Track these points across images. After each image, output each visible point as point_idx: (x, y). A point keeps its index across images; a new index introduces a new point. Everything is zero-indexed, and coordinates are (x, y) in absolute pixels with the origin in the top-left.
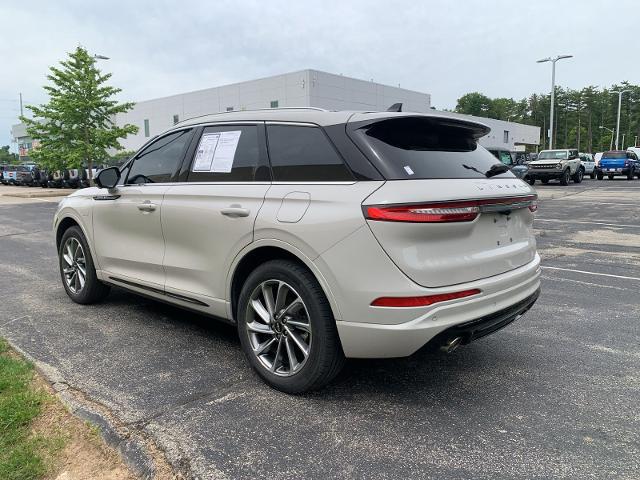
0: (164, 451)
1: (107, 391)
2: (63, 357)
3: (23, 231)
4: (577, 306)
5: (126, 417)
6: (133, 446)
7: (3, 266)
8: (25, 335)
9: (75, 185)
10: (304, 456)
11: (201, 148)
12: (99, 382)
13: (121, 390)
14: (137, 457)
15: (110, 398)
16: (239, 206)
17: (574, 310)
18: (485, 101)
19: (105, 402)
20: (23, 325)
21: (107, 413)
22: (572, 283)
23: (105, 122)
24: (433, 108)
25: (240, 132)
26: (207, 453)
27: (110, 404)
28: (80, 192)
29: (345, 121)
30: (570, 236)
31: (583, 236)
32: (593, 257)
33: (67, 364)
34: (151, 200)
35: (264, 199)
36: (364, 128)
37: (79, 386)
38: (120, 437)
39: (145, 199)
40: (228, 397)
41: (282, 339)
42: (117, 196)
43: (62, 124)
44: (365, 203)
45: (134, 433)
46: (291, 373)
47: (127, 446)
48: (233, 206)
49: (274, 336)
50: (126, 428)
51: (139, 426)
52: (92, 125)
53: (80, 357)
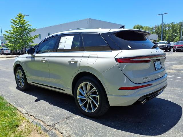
0: (62, 133)
1: (41, 116)
2: (25, 105)
3: (5, 68)
4: (177, 87)
5: (48, 123)
6: (52, 132)
7: (2, 79)
8: (13, 99)
9: (19, 54)
10: (105, 134)
11: (61, 42)
12: (38, 113)
13: (45, 115)
14: (54, 135)
15: (42, 118)
16: (74, 59)
17: (177, 89)
18: (142, 27)
19: (40, 119)
20: (11, 96)
21: (42, 122)
22: (175, 81)
23: (28, 35)
25: (73, 36)
26: (76, 134)
27: (42, 120)
28: (20, 56)
29: (108, 32)
30: (171, 67)
31: (174, 67)
32: (179, 73)
33: (27, 108)
34: (45, 58)
35: (82, 57)
36: (114, 34)
37: (32, 114)
38: (47, 129)
39: (43, 58)
40: (78, 117)
41: (89, 100)
42: (34, 57)
43: (15, 36)
44: (116, 57)
45: (51, 128)
46: (92, 111)
47: (50, 132)
48: (72, 59)
49: (86, 100)
50: (49, 127)
51: (53, 126)
52: (24, 36)
53: (31, 106)
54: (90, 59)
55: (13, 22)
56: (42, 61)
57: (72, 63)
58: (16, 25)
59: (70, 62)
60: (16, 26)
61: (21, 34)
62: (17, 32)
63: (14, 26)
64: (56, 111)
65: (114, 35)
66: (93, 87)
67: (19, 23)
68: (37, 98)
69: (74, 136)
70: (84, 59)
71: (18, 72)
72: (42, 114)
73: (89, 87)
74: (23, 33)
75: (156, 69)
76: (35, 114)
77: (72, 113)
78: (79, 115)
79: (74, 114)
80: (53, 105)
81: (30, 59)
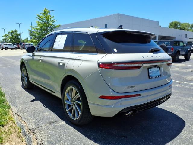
0: (37, 139)
1: (28, 117)
2: (19, 105)
5: (30, 127)
6: (29, 137)
12: (27, 114)
13: (32, 117)
14: (29, 141)
15: (28, 120)
18: (180, 24)
19: (26, 121)
20: (12, 94)
21: (25, 125)
23: (52, 31)
24: (160, 26)
25: (67, 35)
26: (49, 142)
33: (20, 107)
34: (42, 57)
35: (70, 59)
36: (102, 34)
37: (21, 115)
38: (26, 133)
39: (40, 57)
40: (64, 122)
41: (74, 107)
42: (34, 55)
43: (40, 31)
44: (98, 62)
45: (31, 132)
46: (76, 119)
47: (28, 136)
48: (62, 61)
49: (72, 105)
50: (29, 130)
51: (33, 130)
52: (48, 31)
53: (24, 106)
54: (76, 61)
55: (39, 17)
56: (39, 60)
57: (61, 64)
58: (42, 20)
59: (59, 63)
60: (41, 22)
61: (46, 30)
62: (41, 27)
63: (39, 21)
64: (45, 114)
65: (102, 36)
66: (77, 93)
67: (45, 19)
68: (35, 98)
69: (45, 144)
70: (71, 61)
71: (23, 70)
72: (30, 116)
73: (74, 92)
74: (47, 29)
75: (149, 78)
76: (24, 115)
77: (59, 118)
78: (64, 121)
79: (61, 119)
80: (46, 107)
81: (31, 58)
